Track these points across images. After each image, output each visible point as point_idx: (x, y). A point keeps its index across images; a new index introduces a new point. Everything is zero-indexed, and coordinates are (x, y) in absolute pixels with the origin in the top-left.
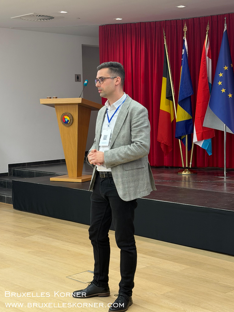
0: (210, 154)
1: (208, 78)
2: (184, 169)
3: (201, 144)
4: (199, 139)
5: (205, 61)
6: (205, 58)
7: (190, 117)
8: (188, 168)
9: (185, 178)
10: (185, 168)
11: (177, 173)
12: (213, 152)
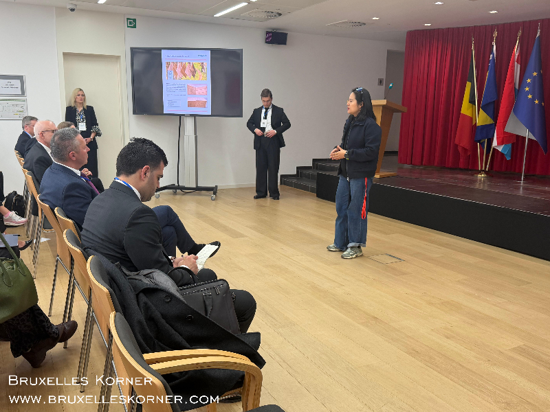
0: (508, 159)
1: (515, 84)
2: (480, 172)
3: (500, 149)
4: (499, 144)
5: (513, 66)
6: (514, 63)
7: (492, 122)
8: (485, 171)
9: (481, 180)
10: (482, 170)
11: (473, 175)
12: (512, 157)
